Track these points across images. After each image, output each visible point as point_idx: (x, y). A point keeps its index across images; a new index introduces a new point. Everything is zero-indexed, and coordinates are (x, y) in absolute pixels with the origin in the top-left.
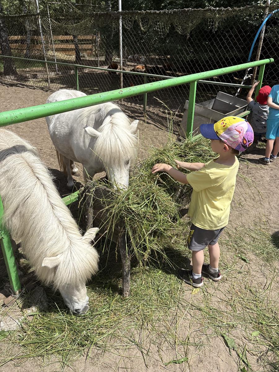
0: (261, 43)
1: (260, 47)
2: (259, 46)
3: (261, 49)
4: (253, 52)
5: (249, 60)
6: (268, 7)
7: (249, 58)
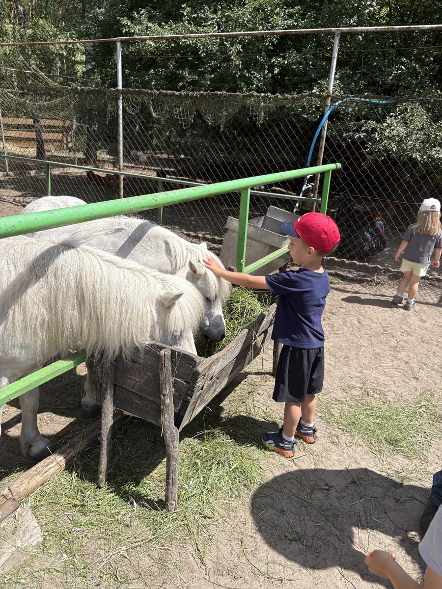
0: (323, 143)
1: (321, 148)
2: (320, 146)
3: (323, 150)
4: (313, 154)
5: (308, 164)
6: (330, 96)
7: (308, 161)
